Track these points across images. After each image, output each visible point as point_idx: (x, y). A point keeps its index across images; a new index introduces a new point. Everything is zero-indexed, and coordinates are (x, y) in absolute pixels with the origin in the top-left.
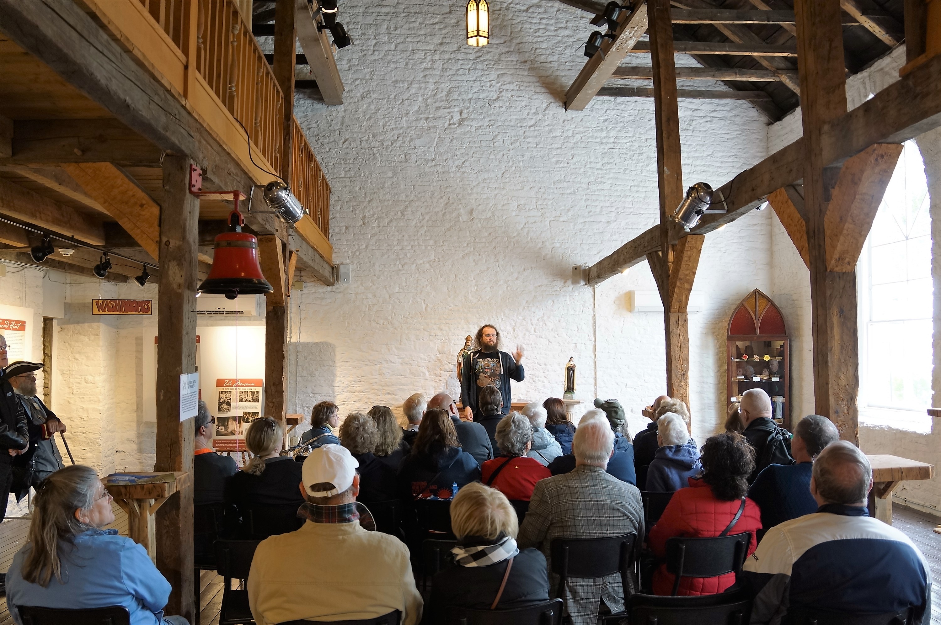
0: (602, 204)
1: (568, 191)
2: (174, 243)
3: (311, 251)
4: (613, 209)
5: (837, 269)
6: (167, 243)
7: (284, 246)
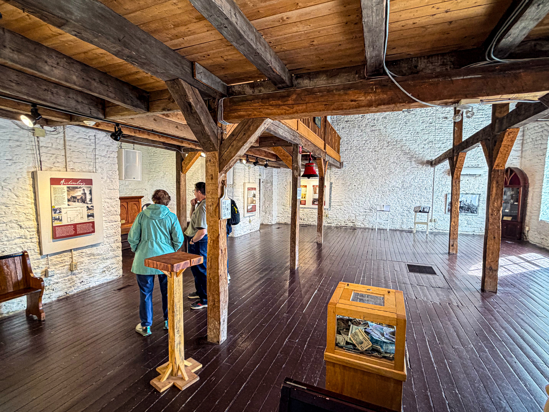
0: (440, 136)
1: (426, 133)
2: (295, 166)
3: (333, 160)
4: (445, 138)
5: (496, 169)
6: (294, 166)
7: (324, 160)
